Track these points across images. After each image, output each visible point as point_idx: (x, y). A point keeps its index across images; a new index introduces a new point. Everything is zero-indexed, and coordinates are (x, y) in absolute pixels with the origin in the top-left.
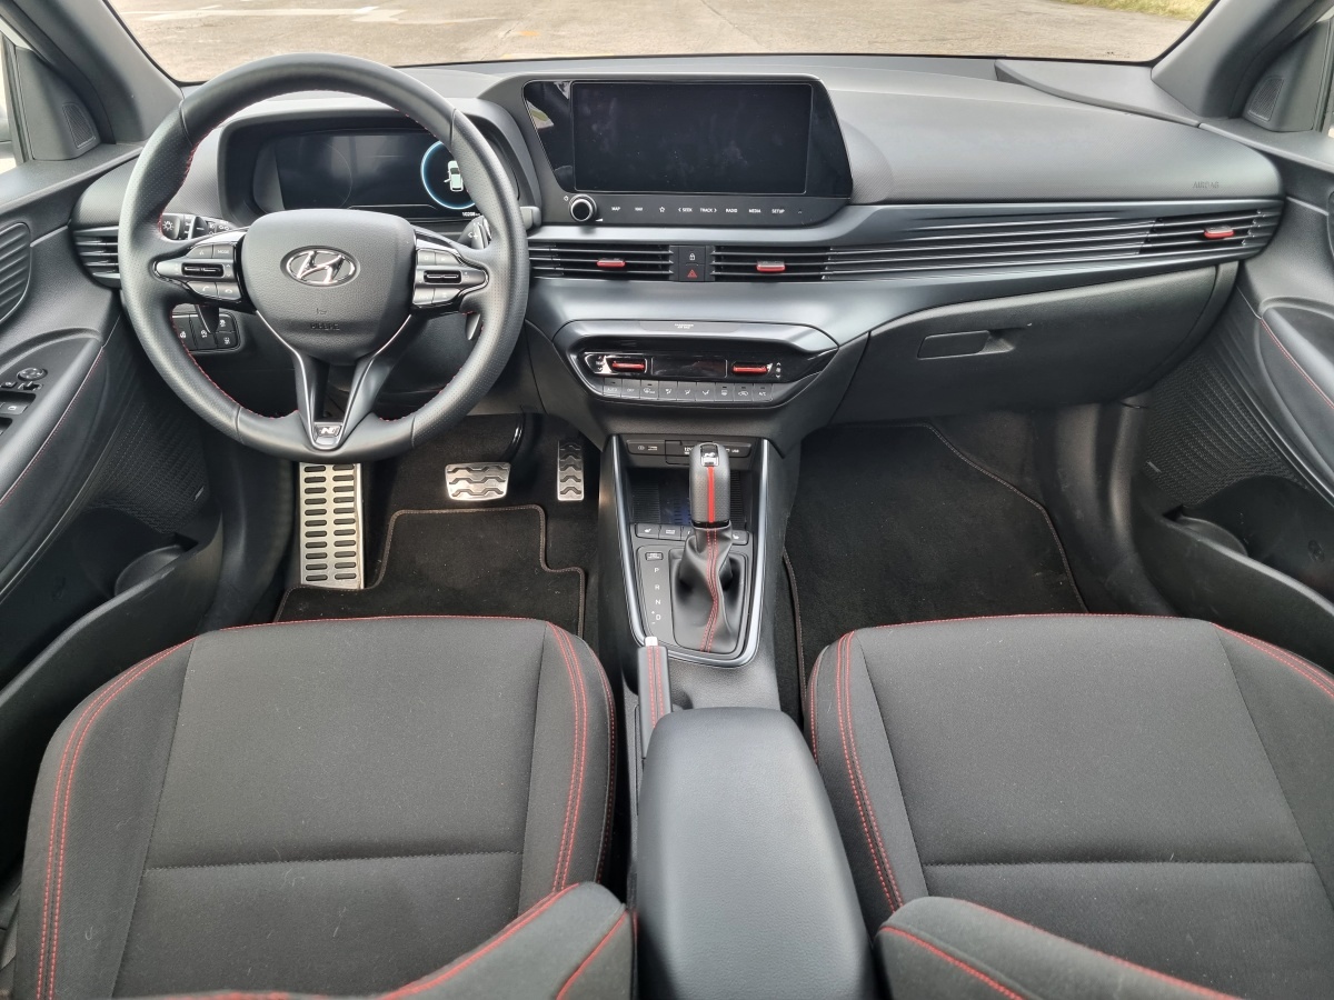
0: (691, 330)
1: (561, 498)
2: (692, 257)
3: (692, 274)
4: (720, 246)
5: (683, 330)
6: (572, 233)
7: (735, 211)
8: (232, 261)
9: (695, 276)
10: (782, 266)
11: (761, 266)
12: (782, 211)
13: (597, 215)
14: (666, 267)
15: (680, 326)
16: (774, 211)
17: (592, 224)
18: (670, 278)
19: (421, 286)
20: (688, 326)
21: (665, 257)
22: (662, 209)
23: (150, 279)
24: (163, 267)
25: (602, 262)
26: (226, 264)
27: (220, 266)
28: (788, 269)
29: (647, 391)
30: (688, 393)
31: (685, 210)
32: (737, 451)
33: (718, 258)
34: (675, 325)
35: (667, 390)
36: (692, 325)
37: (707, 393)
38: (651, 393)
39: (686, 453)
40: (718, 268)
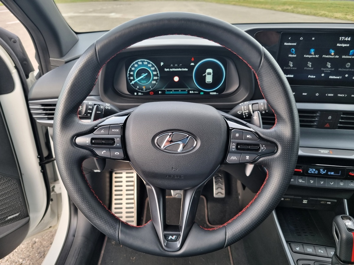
0: (329, 153)
1: (215, 195)
3: (327, 125)
8: (120, 136)
9: (328, 126)
14: (313, 122)
15: (322, 151)
18: (314, 126)
19: (234, 152)
20: (326, 151)
21: (314, 117)
22: (317, 94)
23: (71, 148)
24: (80, 140)
26: (117, 138)
27: (113, 139)
29: (300, 181)
30: (322, 183)
31: (329, 95)
32: (330, 203)
33: (342, 118)
34: (319, 150)
35: (311, 181)
36: (328, 151)
37: (333, 183)
38: (302, 182)
39: (303, 202)
40: (341, 123)
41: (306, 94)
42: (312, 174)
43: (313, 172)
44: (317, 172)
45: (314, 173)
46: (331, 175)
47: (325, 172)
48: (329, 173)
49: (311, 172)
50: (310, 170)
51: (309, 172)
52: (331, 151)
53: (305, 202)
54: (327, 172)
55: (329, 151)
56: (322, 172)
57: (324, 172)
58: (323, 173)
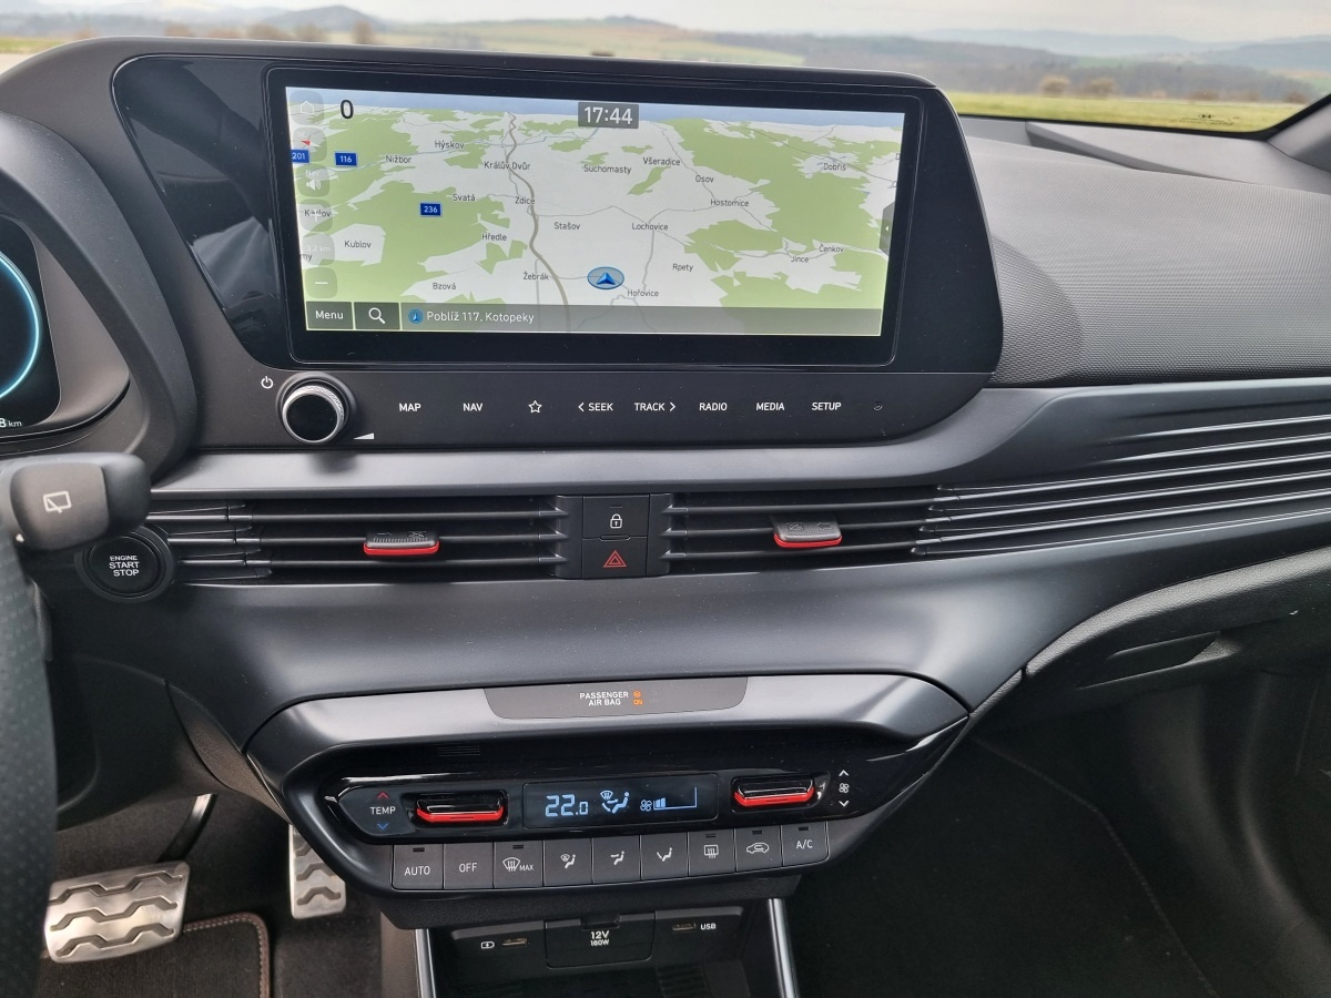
0: (626, 707)
1: (297, 911)
2: (616, 521)
3: (615, 561)
4: (685, 493)
5: (602, 710)
6: (289, 472)
7: (722, 407)
9: (622, 564)
10: (834, 532)
11: (786, 534)
12: (837, 405)
13: (356, 421)
14: (546, 547)
15: (598, 697)
16: (817, 406)
17: (342, 449)
18: (558, 571)
20: (615, 697)
21: (545, 524)
22: (535, 407)
25: (374, 544)
28: (848, 536)
29: (511, 866)
30: (619, 859)
31: (594, 407)
32: (713, 926)
33: (679, 520)
34: (582, 695)
35: (565, 858)
36: (626, 694)
37: (669, 856)
38: (523, 868)
39: (594, 943)
40: (678, 543)
41: (476, 407)
42: (561, 821)
43: (567, 810)
44: (584, 809)
45: (571, 814)
46: (654, 815)
47: (624, 805)
48: (645, 806)
49: (557, 810)
50: (553, 802)
51: (548, 814)
52: (637, 694)
53: (600, 939)
54: (634, 803)
55: (631, 693)
56: (612, 806)
57: (621, 802)
58: (614, 811)
